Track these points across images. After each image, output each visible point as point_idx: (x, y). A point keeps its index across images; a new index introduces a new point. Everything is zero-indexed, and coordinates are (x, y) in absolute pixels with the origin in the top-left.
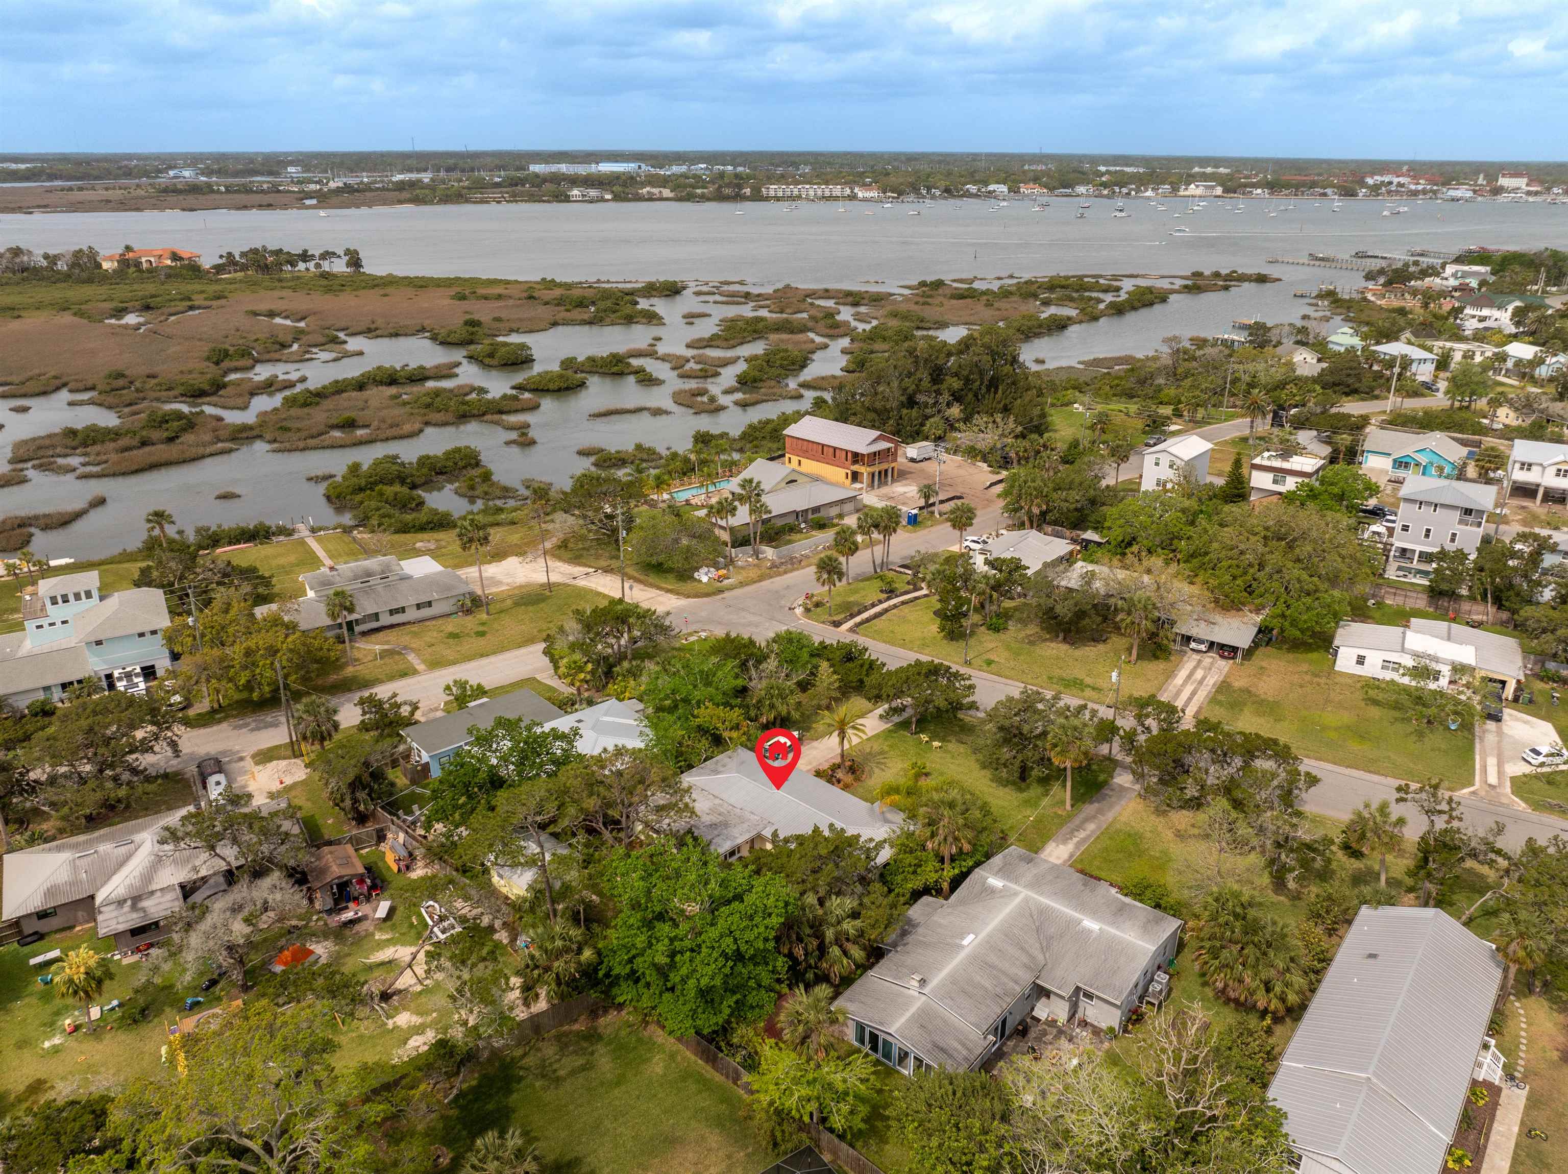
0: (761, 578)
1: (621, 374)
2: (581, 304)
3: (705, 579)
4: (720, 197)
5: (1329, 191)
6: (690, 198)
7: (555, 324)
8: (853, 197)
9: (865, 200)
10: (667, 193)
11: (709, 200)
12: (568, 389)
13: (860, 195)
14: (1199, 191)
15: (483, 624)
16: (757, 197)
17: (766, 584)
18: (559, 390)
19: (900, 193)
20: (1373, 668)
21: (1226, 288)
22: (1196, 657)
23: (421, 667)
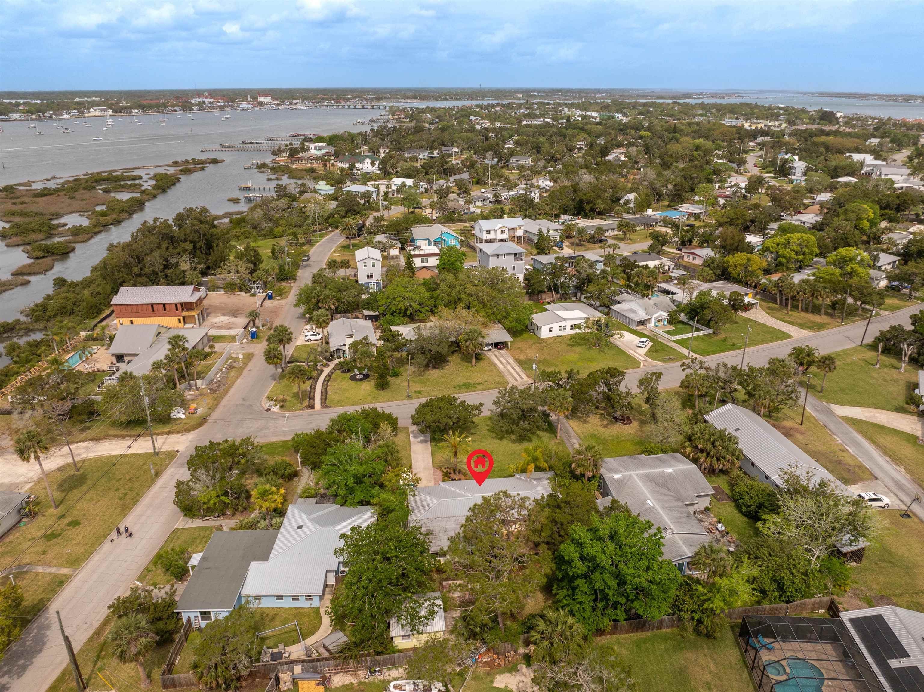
0: (218, 401)
3: (183, 416)
5: (176, 108)
14: (98, 113)
17: (224, 402)
20: (556, 332)
21: (203, 169)
22: (490, 353)
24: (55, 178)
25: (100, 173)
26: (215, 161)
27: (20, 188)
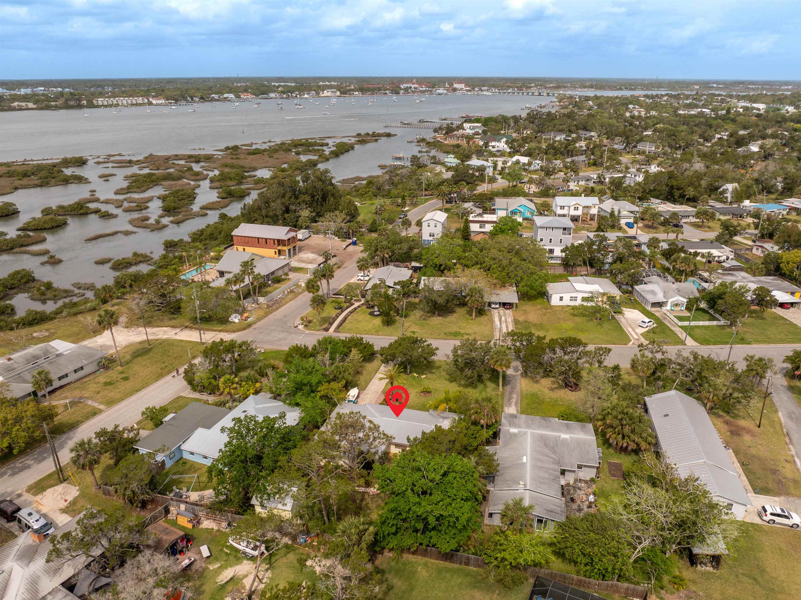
0: (267, 314)
1: (86, 214)
2: (25, 175)
3: (237, 321)
4: (67, 107)
5: (387, 92)
6: (48, 108)
7: (16, 188)
8: (150, 104)
9: (158, 105)
10: (31, 105)
11: (61, 108)
12: (58, 226)
13: (154, 102)
14: (329, 94)
15: (122, 373)
16: (91, 105)
17: (271, 316)
18: (53, 228)
19: (176, 101)
20: (567, 301)
21: (376, 140)
22: (496, 311)
23: (102, 407)
24: (270, 141)
25: (301, 140)
26: (389, 135)
27: (244, 148)
